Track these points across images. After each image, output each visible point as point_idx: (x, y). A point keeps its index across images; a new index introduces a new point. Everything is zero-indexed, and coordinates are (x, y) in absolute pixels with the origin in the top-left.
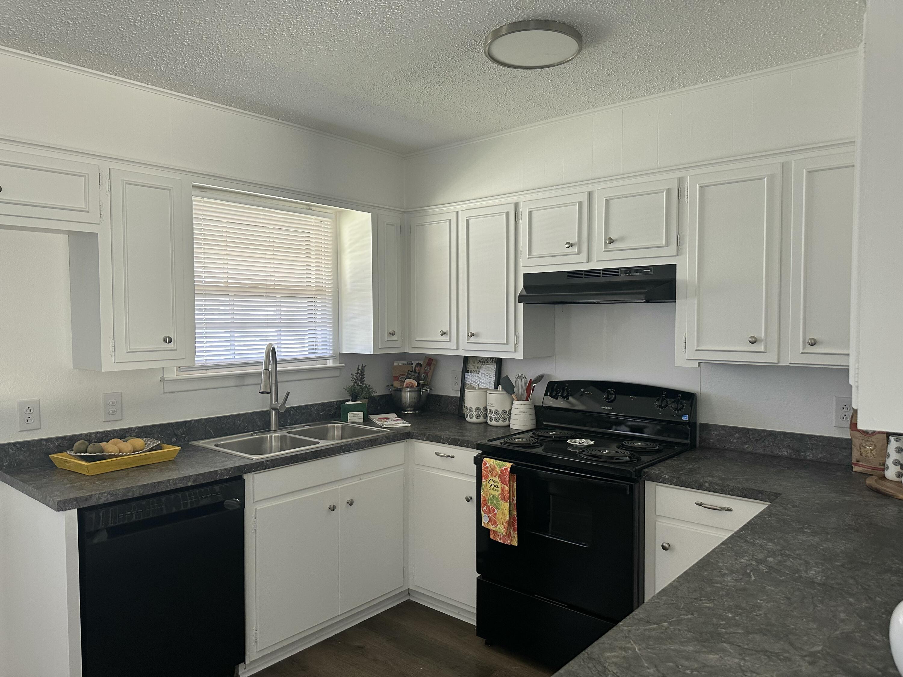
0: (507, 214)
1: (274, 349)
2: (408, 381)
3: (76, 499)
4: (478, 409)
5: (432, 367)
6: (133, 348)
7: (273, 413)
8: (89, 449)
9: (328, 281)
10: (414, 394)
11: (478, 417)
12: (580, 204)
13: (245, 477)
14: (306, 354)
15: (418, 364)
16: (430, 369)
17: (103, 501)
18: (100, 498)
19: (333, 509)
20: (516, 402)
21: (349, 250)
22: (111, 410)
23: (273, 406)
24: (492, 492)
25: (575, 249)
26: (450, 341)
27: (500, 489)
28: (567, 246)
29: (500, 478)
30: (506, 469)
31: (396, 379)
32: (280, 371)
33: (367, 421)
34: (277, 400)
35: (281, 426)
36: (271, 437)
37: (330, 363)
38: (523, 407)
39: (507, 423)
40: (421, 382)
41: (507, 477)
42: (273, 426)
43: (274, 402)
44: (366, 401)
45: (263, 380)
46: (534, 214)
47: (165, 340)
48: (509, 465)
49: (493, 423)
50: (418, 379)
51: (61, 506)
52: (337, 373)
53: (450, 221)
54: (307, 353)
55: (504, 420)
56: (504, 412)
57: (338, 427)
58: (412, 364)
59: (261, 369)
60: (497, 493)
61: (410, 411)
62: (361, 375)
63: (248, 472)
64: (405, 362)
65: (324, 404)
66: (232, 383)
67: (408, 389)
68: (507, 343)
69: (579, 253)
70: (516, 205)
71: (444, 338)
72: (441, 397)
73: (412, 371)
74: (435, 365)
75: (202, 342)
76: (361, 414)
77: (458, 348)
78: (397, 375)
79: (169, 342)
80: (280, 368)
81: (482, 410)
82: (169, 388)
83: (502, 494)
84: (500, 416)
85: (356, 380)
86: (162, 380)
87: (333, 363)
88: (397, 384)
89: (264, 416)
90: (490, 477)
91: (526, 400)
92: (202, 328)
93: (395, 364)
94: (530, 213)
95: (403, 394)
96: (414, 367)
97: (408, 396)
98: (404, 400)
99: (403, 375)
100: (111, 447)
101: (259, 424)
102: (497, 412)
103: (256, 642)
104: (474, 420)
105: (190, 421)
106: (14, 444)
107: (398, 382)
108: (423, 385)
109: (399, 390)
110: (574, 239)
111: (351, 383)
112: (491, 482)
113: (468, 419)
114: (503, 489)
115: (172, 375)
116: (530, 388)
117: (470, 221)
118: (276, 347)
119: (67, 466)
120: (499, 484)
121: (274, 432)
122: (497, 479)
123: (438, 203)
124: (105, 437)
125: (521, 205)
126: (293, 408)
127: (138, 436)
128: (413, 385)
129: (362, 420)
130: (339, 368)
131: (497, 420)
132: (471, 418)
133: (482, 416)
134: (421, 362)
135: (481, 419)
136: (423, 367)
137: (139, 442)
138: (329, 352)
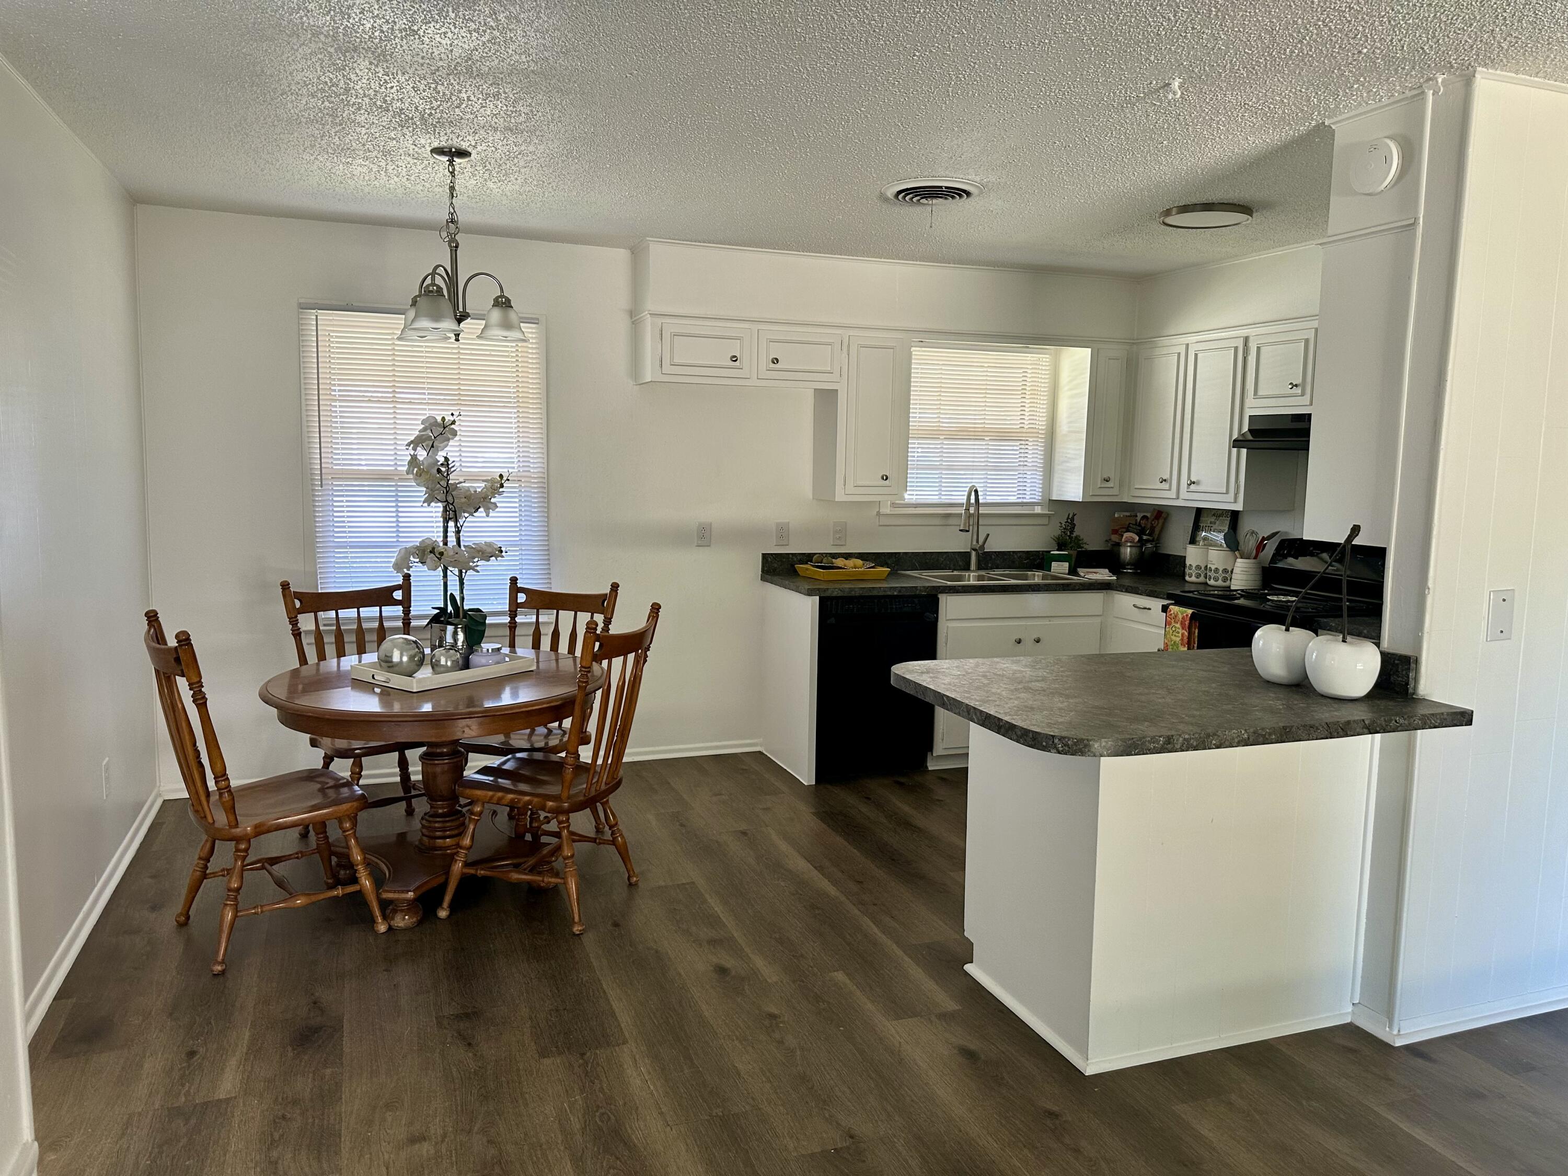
0: (1236, 349)
1: (976, 491)
2: (1126, 535)
3: (819, 589)
4: (1198, 567)
5: (1161, 521)
6: (860, 483)
7: (974, 553)
8: (824, 561)
9: (1041, 423)
10: (1135, 550)
11: (1198, 576)
12: (1307, 341)
13: (940, 596)
14: (1013, 499)
15: (1144, 517)
16: (1158, 523)
17: (835, 594)
18: (833, 592)
19: (1019, 641)
20: (1239, 560)
21: (1066, 388)
22: (838, 536)
23: (974, 547)
24: (1173, 638)
25: (1298, 391)
26: (1170, 490)
27: (1180, 635)
28: (1290, 386)
29: (1182, 624)
30: (1187, 615)
31: (1115, 532)
32: (982, 514)
33: (1073, 571)
34: (978, 541)
35: (979, 568)
36: (969, 576)
37: (1038, 510)
38: (1245, 565)
39: (1227, 584)
40: (1145, 537)
41: (1187, 623)
42: (973, 567)
43: (975, 543)
44: (1074, 553)
45: (963, 521)
46: (1263, 350)
47: (882, 478)
48: (1190, 611)
49: (1212, 582)
50: (1140, 533)
51: (810, 593)
52: (1045, 521)
53: (1179, 354)
54: (1015, 498)
55: (1225, 580)
56: (1225, 571)
57: (1038, 576)
58: (1136, 516)
59: (962, 511)
60: (1178, 639)
61: (1130, 569)
62: (1071, 524)
63: (941, 592)
64: (1128, 514)
65: (1028, 552)
66: (937, 521)
67: (1129, 544)
68: (1227, 492)
69: (1303, 395)
70: (1246, 339)
71: (1165, 486)
72: (1168, 556)
73: (1136, 524)
74: (1166, 519)
75: (913, 482)
76: (1066, 565)
77: (1178, 498)
78: (1116, 528)
79: (886, 479)
80: (982, 510)
81: (1203, 569)
82: (884, 521)
83: (1182, 640)
84: (1221, 575)
85: (1064, 529)
86: (878, 514)
87: (1042, 509)
88: (1115, 538)
89: (967, 556)
90: (1173, 624)
91: (1254, 558)
92: (913, 469)
93: (1116, 516)
94: (1259, 348)
95: (1122, 550)
96: (1138, 520)
97: (1127, 552)
98: (1122, 556)
99: (1123, 528)
100: (839, 562)
101: (960, 563)
102: (1217, 570)
103: (943, 740)
104: (1193, 579)
105: (899, 553)
106: (772, 554)
107: (1116, 536)
108: (1147, 541)
109: (1118, 545)
110: (1298, 381)
111: (1059, 532)
112: (1174, 629)
113: (1187, 578)
114: (1183, 635)
115: (886, 510)
116: (1261, 547)
117: (1199, 356)
118: (979, 489)
119: (808, 574)
120: (1180, 631)
121: (973, 571)
122: (1178, 625)
123: (1169, 334)
124: (835, 556)
125: (1251, 339)
126: (995, 552)
127: (856, 558)
128: (1134, 539)
129: (1067, 571)
130: (1049, 516)
131: (1216, 579)
132: (1190, 577)
133: (1202, 575)
134: (1148, 515)
135: (1202, 579)
136: (1150, 521)
137: (859, 562)
138: (1037, 498)
